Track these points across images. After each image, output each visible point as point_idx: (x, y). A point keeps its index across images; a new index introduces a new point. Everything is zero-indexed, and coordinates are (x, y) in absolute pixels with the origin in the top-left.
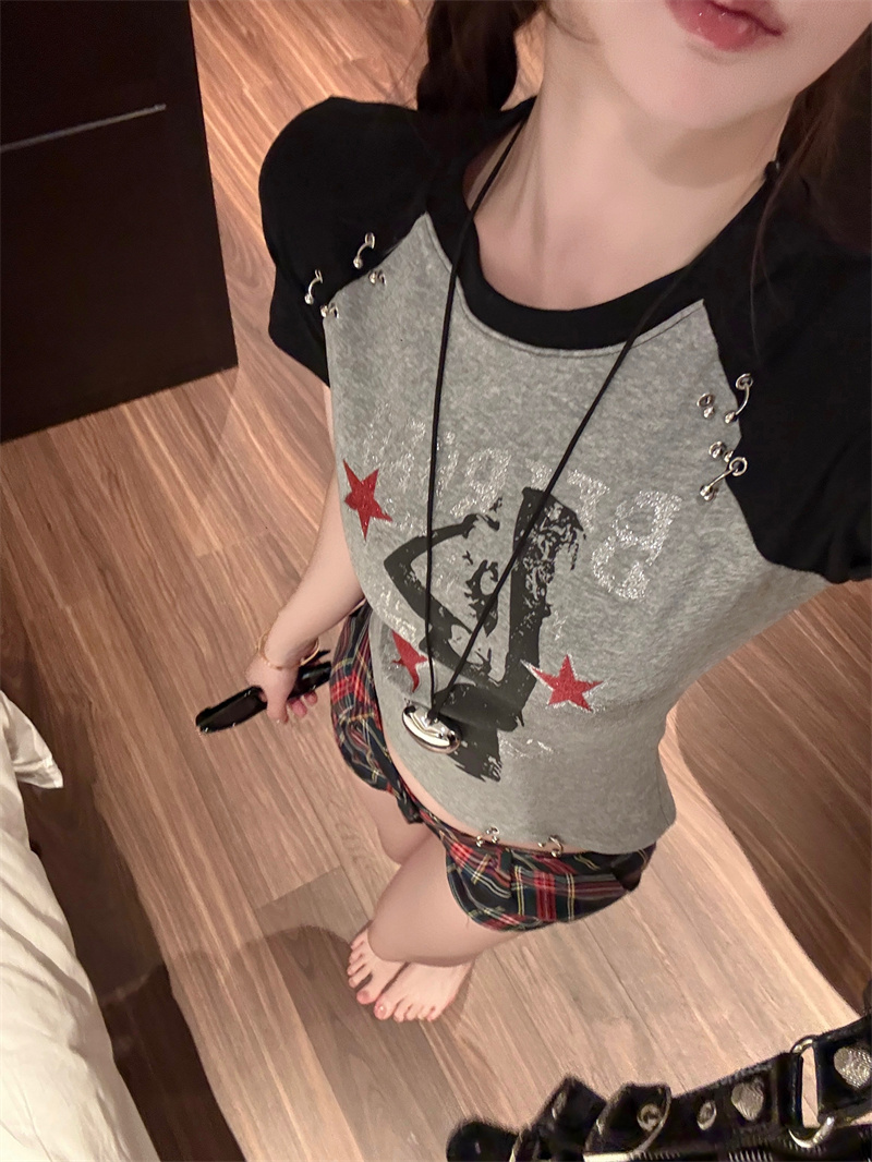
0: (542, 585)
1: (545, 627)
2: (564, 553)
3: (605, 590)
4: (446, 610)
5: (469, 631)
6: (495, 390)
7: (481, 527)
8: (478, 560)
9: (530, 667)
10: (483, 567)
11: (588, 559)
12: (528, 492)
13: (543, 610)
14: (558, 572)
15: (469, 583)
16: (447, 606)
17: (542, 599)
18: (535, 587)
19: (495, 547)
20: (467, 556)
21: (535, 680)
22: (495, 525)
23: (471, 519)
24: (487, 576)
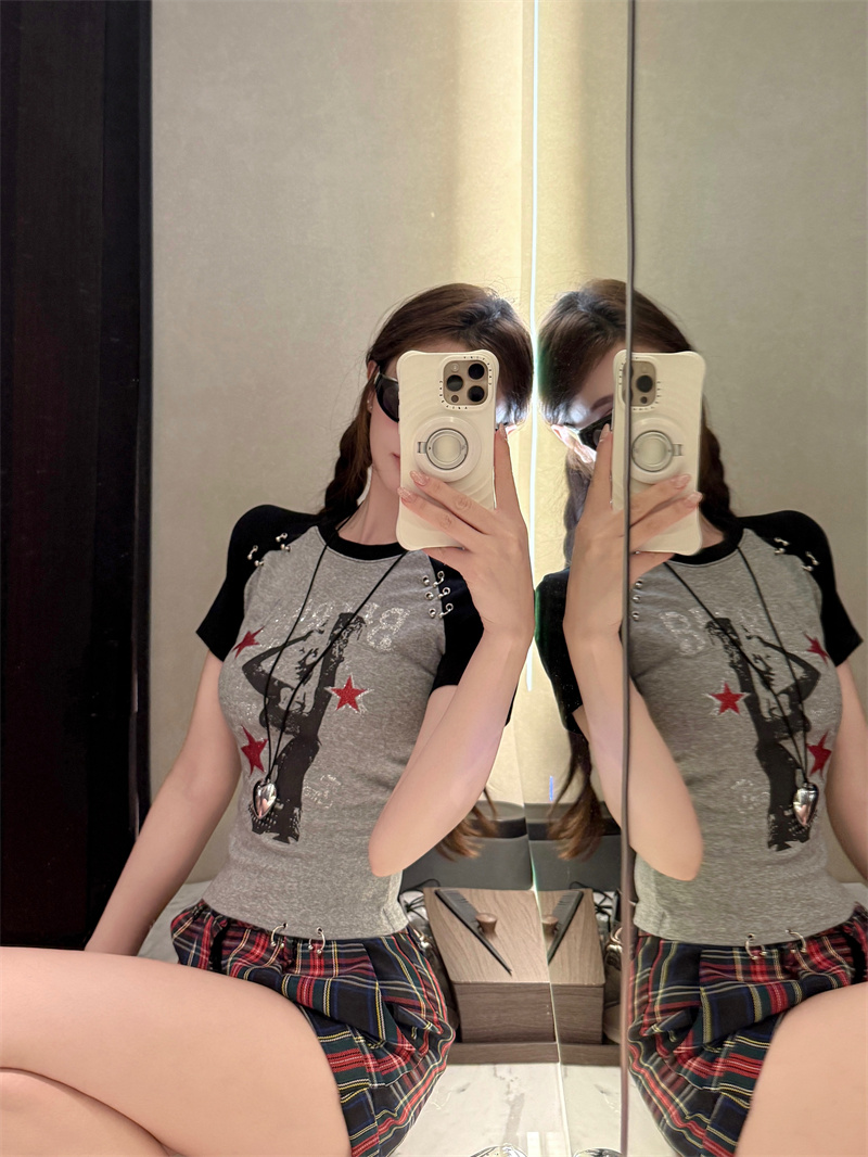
0: (341, 650)
1: (341, 665)
2: (354, 634)
3: (372, 647)
4: (280, 682)
5: (292, 689)
6: (335, 578)
7: (315, 635)
8: (308, 650)
9: (329, 689)
10: (310, 653)
11: (366, 635)
12: (341, 615)
13: (341, 659)
14: (350, 642)
15: (299, 662)
16: (282, 679)
17: (340, 656)
18: (337, 650)
19: (321, 642)
20: (303, 650)
21: (330, 695)
22: (321, 632)
23: (309, 634)
24: (310, 656)
